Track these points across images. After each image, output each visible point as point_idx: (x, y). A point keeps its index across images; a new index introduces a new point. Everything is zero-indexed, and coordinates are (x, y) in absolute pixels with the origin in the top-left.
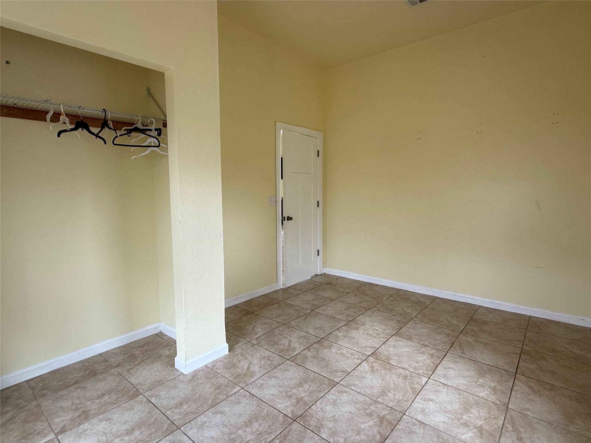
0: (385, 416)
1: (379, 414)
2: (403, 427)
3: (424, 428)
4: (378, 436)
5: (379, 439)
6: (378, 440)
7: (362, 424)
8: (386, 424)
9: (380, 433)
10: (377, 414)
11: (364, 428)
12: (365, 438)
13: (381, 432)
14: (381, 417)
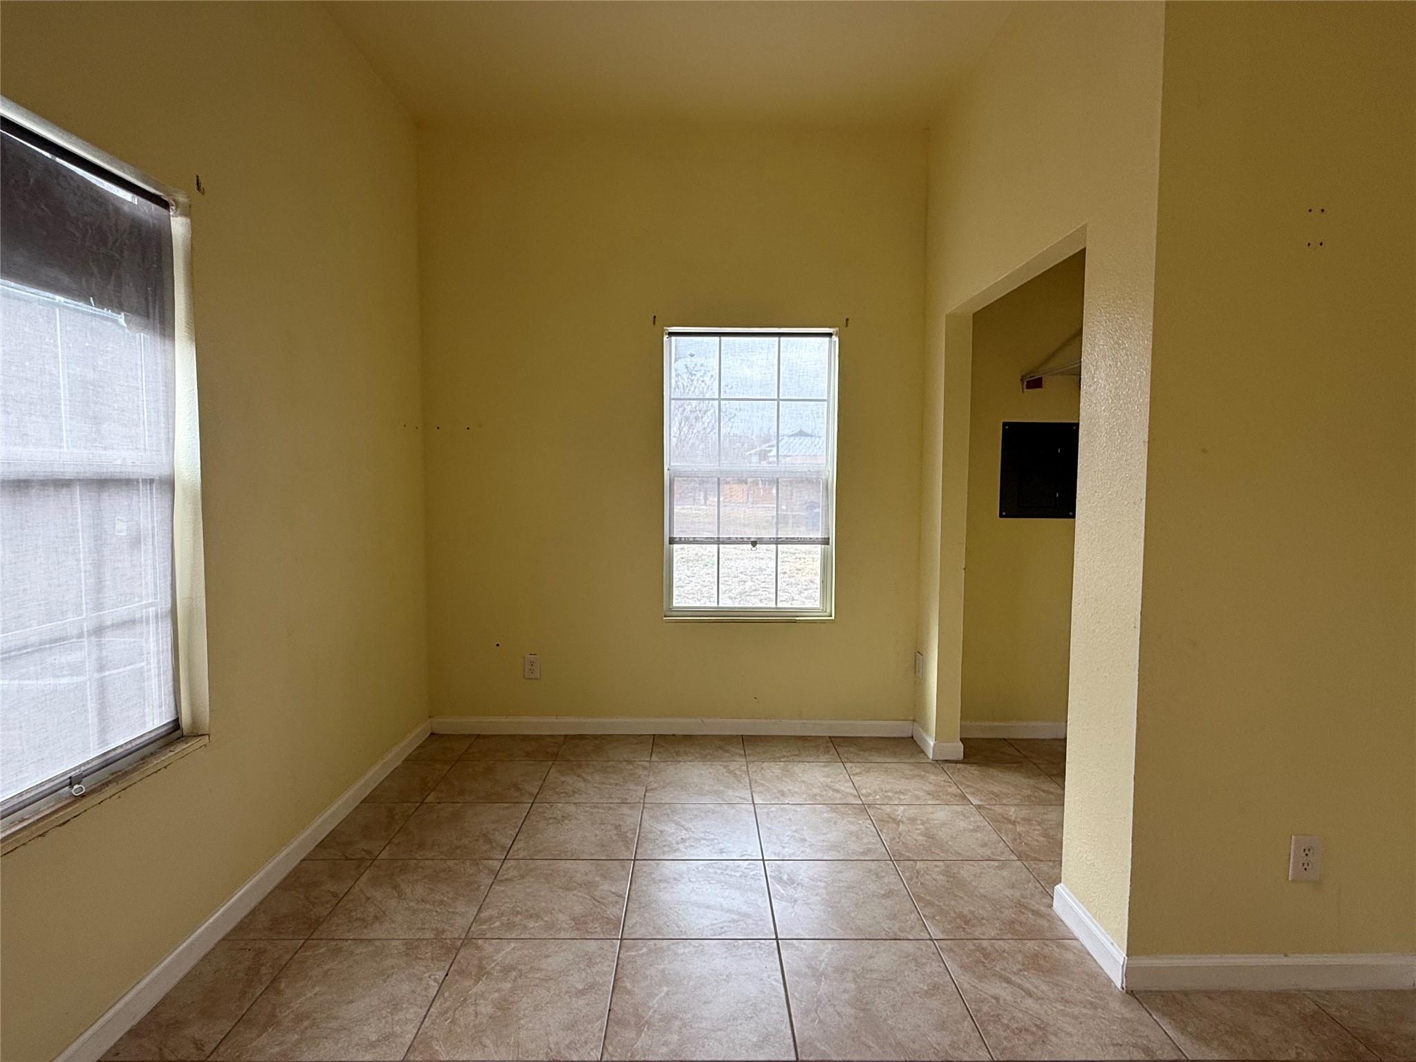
0: (638, 1032)
1: (651, 1030)
2: (592, 1027)
3: (550, 1049)
4: (628, 985)
5: (624, 981)
6: (625, 979)
7: (669, 991)
8: (626, 1016)
9: (629, 992)
10: (654, 1028)
11: (660, 986)
12: (648, 973)
13: (627, 997)
14: (644, 1025)
